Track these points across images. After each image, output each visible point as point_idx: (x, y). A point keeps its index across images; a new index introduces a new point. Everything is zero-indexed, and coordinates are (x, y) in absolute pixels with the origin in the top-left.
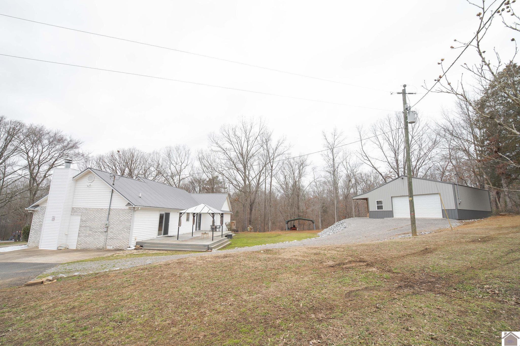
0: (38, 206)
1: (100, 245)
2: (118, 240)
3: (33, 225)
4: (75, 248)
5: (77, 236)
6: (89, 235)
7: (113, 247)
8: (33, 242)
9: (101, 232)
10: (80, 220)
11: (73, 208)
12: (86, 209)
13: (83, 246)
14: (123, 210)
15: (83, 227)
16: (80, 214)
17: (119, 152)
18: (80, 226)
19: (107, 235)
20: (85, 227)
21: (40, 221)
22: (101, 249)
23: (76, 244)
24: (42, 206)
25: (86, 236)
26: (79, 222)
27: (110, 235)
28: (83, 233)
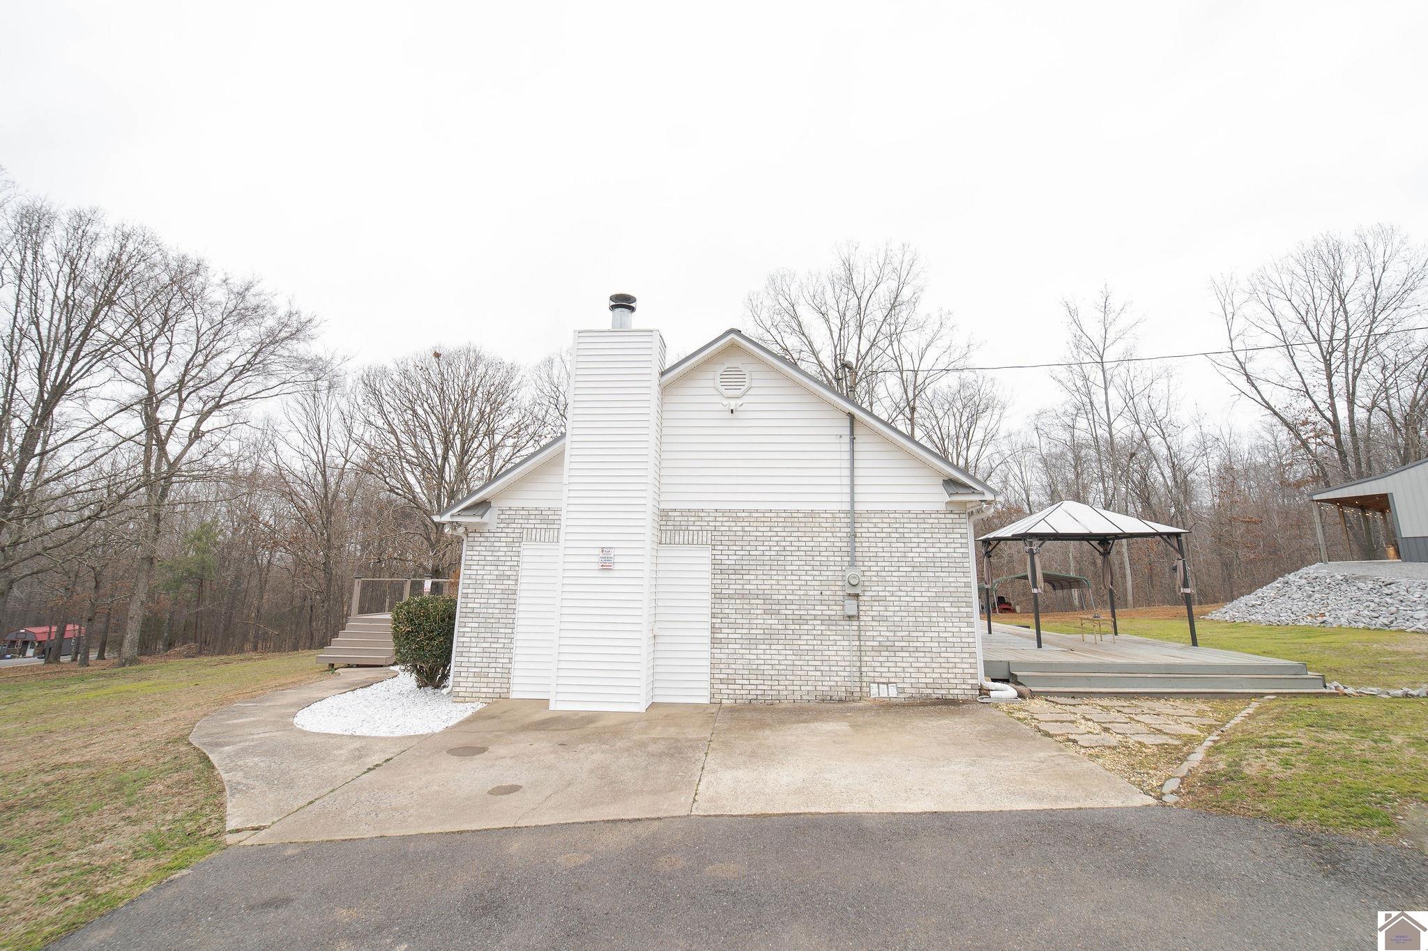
0: (484, 505)
1: (837, 680)
2: (917, 654)
3: (466, 596)
4: (706, 701)
5: (708, 641)
6: (770, 637)
7: (901, 691)
8: (476, 675)
9: (829, 621)
10: (709, 568)
11: (664, 514)
12: (733, 515)
13: (746, 689)
14: (921, 516)
15: (730, 597)
16: (706, 537)
17: (437, 355)
18: (717, 596)
19: (859, 630)
20: (743, 597)
21: (501, 577)
22: (840, 701)
23: (707, 677)
24: (506, 504)
25: (752, 642)
26: (709, 575)
27: (877, 633)
28: (734, 626)
